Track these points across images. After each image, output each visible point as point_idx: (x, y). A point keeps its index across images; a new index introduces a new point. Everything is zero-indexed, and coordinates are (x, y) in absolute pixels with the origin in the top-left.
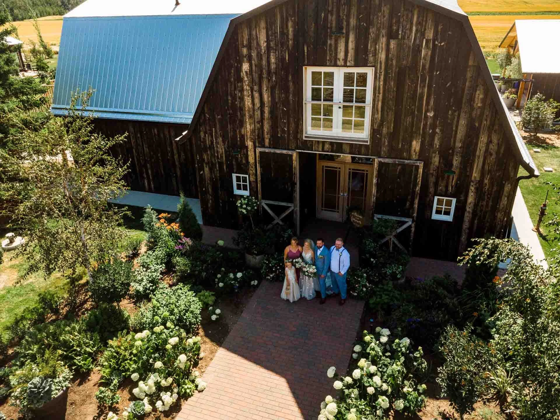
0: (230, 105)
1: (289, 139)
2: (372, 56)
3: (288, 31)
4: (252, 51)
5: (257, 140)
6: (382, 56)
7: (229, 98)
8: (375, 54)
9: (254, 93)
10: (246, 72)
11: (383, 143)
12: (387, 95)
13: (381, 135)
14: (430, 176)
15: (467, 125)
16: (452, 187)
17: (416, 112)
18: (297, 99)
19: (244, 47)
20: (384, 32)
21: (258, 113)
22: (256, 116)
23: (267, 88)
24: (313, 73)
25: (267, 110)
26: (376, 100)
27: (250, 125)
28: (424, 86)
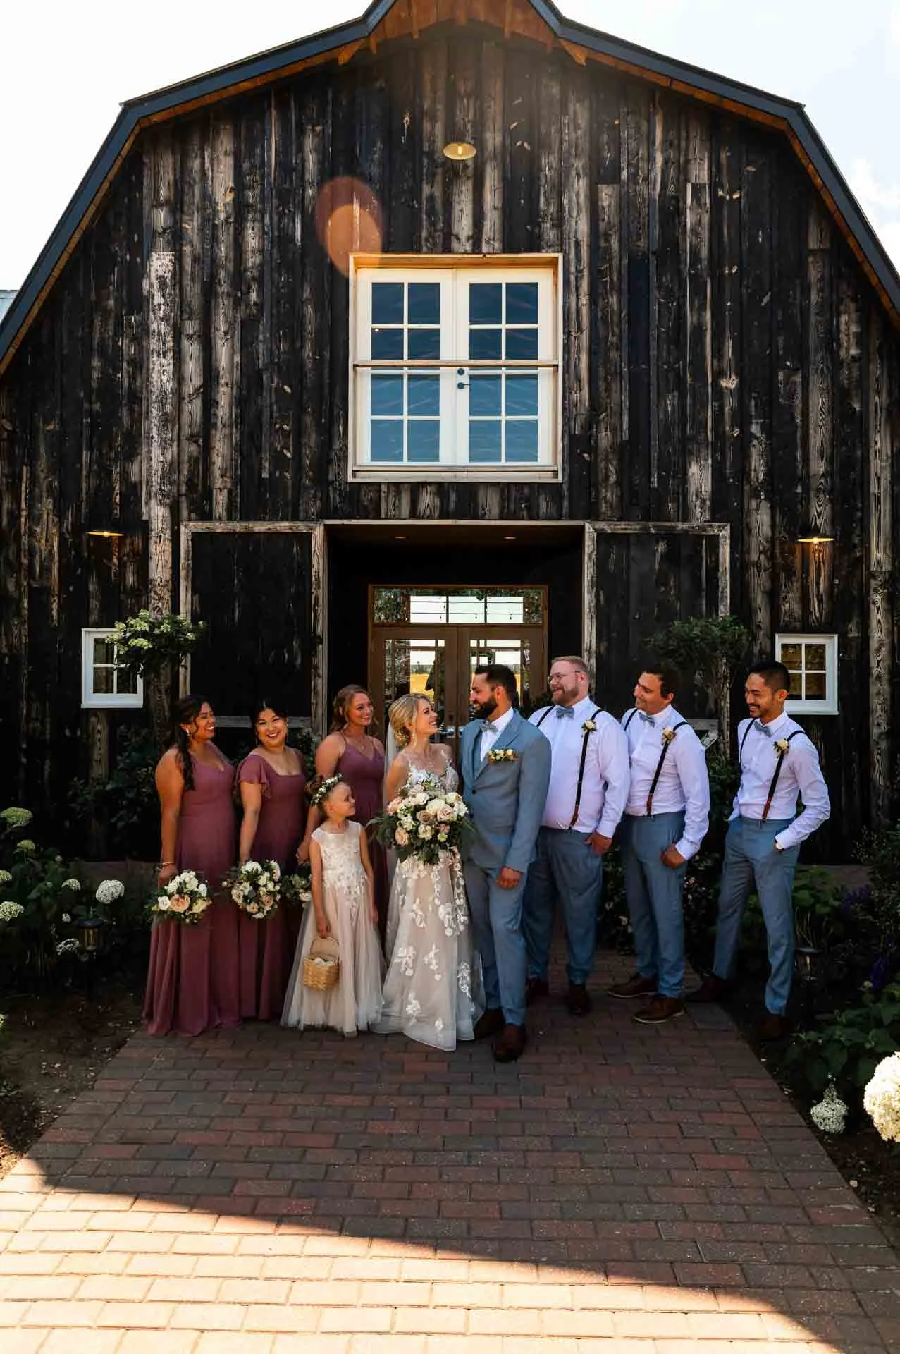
0: (94, 385)
1: (298, 487)
2: (553, 225)
3: (303, 161)
4: (186, 218)
5: (183, 499)
6: (581, 226)
7: (96, 363)
8: (559, 223)
9: (185, 343)
10: (162, 280)
11: (600, 477)
12: (602, 332)
13: (593, 450)
14: (753, 570)
15: (832, 410)
16: (820, 601)
17: (689, 380)
18: (327, 354)
19: (158, 205)
20: (579, 164)
21: (194, 408)
22: (186, 418)
23: (231, 325)
24: (377, 287)
25: (224, 396)
26: (573, 349)
27: (163, 448)
28: (702, 308)
